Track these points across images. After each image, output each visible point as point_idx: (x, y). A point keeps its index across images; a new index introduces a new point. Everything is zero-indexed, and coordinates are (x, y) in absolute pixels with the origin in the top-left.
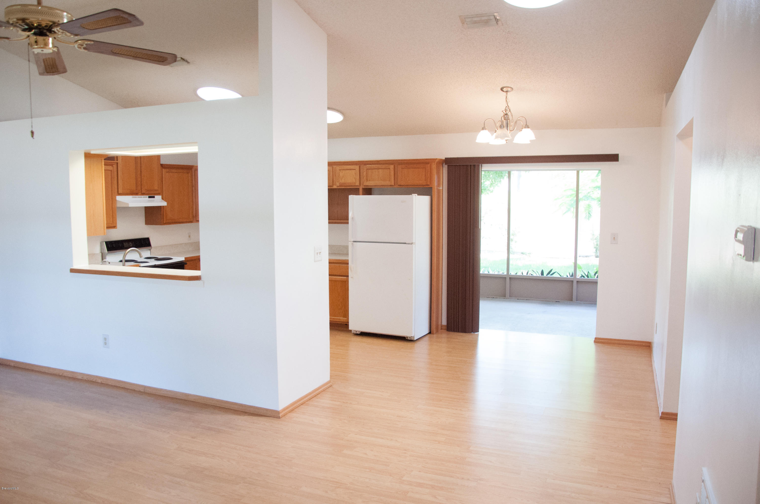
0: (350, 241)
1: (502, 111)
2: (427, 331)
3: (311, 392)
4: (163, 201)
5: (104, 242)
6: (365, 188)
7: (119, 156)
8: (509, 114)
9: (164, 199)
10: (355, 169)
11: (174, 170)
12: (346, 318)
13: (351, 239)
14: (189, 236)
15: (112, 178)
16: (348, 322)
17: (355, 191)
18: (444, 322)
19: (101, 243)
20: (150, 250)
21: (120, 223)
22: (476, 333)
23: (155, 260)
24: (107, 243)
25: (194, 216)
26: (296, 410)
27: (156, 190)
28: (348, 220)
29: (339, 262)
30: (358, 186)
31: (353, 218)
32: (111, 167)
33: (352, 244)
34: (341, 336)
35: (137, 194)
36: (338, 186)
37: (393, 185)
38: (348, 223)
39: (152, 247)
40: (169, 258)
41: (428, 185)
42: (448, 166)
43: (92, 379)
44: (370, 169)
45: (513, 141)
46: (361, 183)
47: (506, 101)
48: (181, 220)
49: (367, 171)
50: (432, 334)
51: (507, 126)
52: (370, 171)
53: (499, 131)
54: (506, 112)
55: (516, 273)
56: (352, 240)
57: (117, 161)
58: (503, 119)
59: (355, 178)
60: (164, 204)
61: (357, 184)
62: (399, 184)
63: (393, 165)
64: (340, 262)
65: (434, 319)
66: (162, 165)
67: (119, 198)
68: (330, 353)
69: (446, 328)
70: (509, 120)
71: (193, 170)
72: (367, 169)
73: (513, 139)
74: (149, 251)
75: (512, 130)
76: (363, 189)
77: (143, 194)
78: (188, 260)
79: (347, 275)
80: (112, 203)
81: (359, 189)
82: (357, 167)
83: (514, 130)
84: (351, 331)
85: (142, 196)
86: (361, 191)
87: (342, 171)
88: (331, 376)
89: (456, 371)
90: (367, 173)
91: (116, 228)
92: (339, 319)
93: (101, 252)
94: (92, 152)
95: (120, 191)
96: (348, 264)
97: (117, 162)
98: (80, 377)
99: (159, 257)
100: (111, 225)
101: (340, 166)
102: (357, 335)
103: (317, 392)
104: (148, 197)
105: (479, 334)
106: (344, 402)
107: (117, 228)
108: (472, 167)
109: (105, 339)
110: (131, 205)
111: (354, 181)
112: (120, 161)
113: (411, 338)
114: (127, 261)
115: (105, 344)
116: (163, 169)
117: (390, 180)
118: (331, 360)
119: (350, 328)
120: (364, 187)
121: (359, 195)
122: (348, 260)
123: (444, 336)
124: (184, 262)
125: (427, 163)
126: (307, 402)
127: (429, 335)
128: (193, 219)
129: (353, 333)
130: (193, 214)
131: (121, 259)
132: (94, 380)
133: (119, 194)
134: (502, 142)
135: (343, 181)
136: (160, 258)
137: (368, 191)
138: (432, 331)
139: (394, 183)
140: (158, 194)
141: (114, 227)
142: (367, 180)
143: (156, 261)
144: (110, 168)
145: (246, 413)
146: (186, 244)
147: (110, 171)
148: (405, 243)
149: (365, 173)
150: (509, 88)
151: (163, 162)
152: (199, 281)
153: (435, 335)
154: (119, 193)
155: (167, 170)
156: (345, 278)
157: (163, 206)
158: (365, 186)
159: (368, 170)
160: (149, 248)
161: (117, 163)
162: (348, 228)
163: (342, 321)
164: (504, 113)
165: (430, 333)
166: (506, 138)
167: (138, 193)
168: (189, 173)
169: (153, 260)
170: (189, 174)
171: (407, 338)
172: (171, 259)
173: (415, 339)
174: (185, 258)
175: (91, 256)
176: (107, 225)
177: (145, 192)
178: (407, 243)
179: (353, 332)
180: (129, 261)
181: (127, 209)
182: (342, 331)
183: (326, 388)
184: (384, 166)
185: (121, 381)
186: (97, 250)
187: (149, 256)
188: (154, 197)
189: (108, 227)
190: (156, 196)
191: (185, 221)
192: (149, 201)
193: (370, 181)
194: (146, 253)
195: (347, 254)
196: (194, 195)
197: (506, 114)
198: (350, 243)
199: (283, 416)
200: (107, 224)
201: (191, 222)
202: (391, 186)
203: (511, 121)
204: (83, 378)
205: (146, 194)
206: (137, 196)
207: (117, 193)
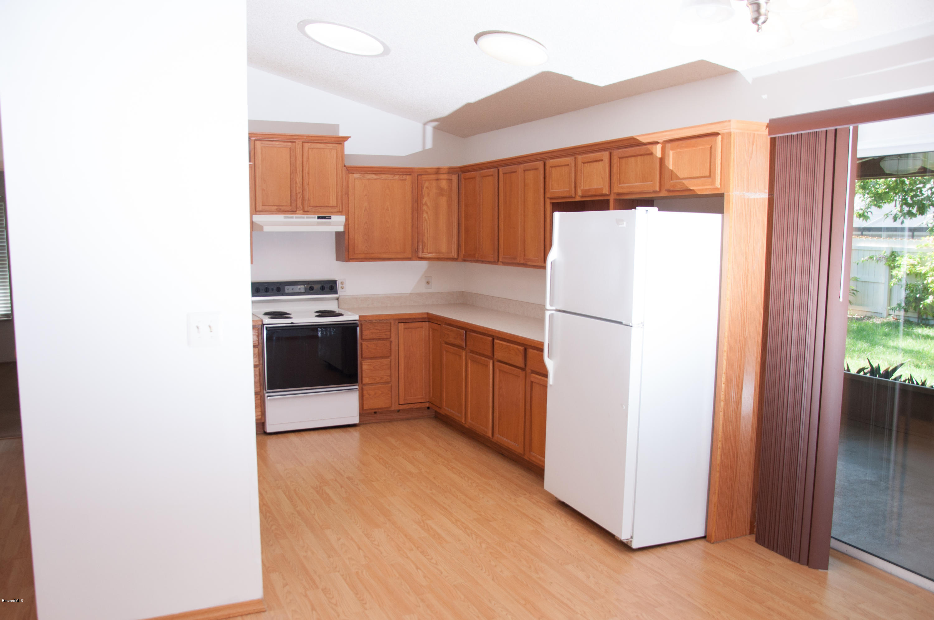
0: (548, 310)
6: (618, 199)
10: (603, 160)
13: (548, 304)
25: (416, 250)
27: (332, 207)
30: (607, 195)
33: (552, 314)
35: (293, 213)
37: (658, 190)
44: (623, 157)
46: (612, 188)
48: (385, 256)
49: (619, 162)
52: (623, 161)
59: (604, 180)
61: (606, 191)
62: (667, 188)
63: (658, 145)
66: (348, 168)
71: (413, 175)
72: (620, 157)
76: (616, 200)
77: (307, 213)
81: (608, 201)
82: (605, 155)
85: (305, 216)
86: (612, 204)
87: (586, 165)
90: (619, 167)
95: (259, 208)
101: (583, 156)
104: (317, 218)
111: (602, 185)
116: (351, 174)
117: (653, 180)
120: (616, 196)
128: (413, 255)
130: (413, 247)
133: (258, 212)
135: (586, 186)
138: (708, 535)
139: (660, 186)
140: (338, 213)
142: (619, 180)
146: (419, 295)
149: (616, 167)
154: (257, 210)
155: (358, 175)
158: (617, 193)
159: (620, 160)
165: (704, 537)
167: (297, 211)
168: (406, 180)
172: (340, 315)
174: (360, 317)
177: (310, 210)
188: (330, 218)
190: (333, 217)
192: (319, 224)
193: (623, 182)
196: (416, 214)
198: (547, 312)
201: (409, 259)
202: (655, 192)
205: (314, 213)
206: (294, 216)
207: (254, 209)
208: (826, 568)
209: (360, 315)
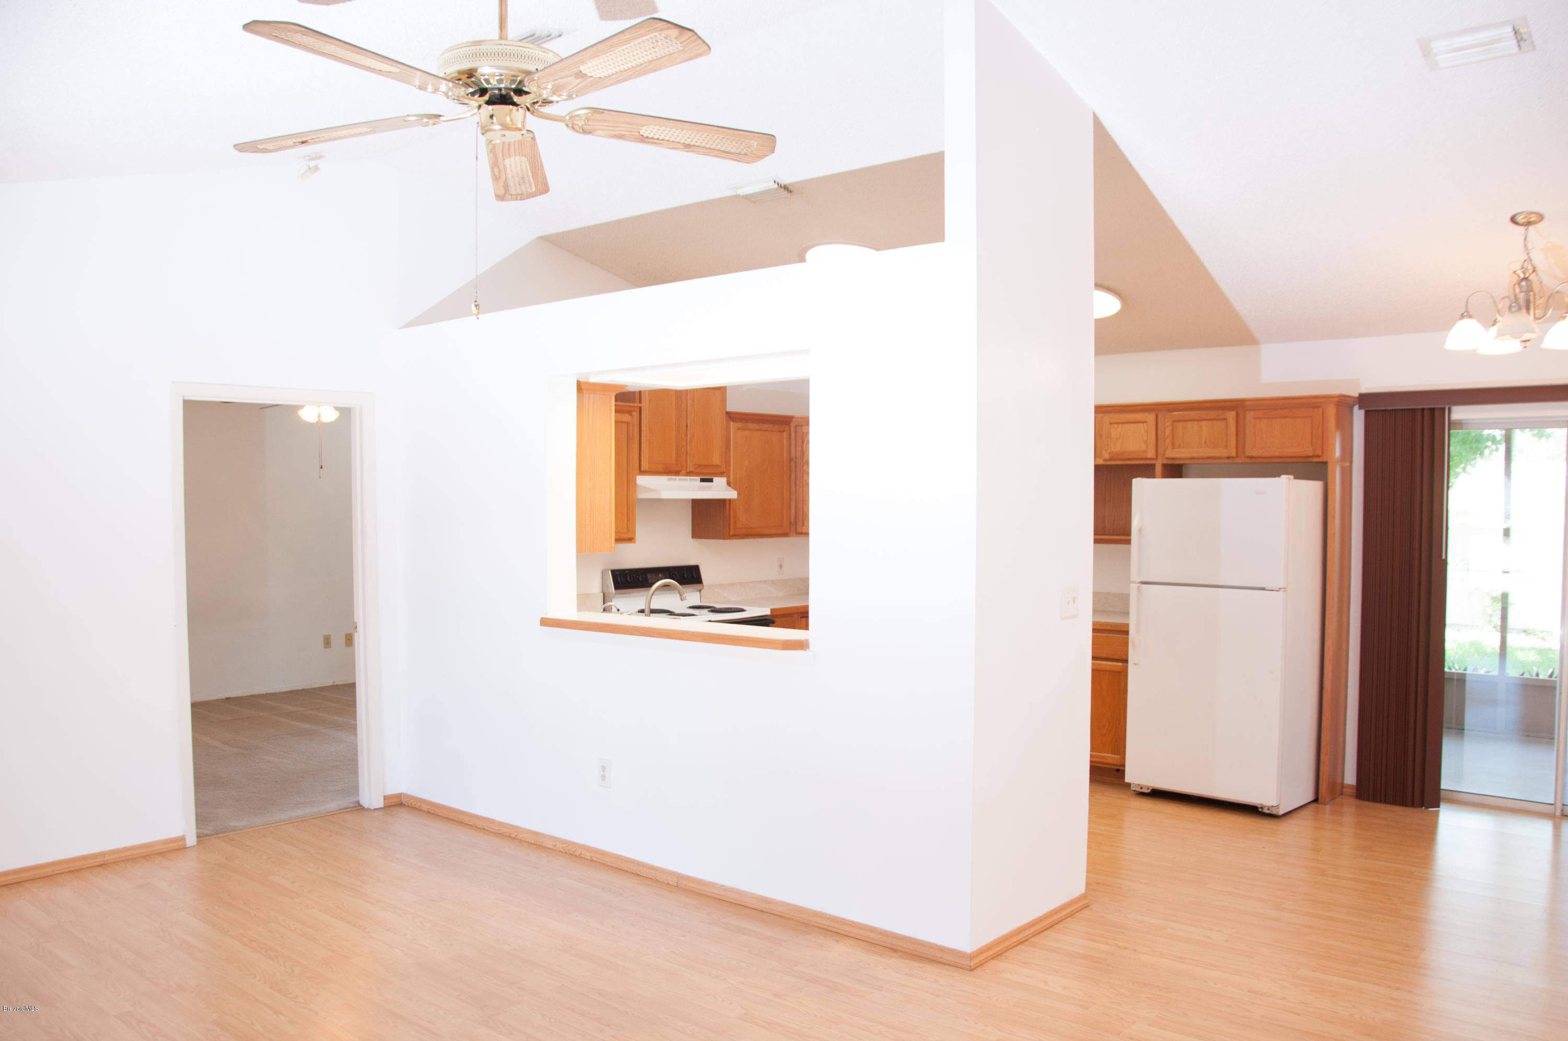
0: (1134, 582)
1: (1514, 272)
2: (1310, 797)
3: (1041, 917)
4: (730, 488)
5: (610, 571)
6: (1168, 464)
7: (644, 391)
8: (1532, 277)
9: (732, 484)
10: (1146, 422)
11: (752, 426)
12: (1117, 755)
13: (1135, 576)
14: (781, 567)
15: (628, 439)
16: (1124, 766)
17: (1147, 471)
18: (1350, 777)
19: (603, 573)
20: (700, 591)
21: (641, 531)
22: (1430, 809)
23: (709, 611)
24: (614, 572)
25: (793, 523)
26: (1007, 954)
27: (716, 466)
28: (1129, 534)
29: (1106, 628)
30: (1152, 459)
31: (1140, 530)
32: (627, 415)
33: (1138, 587)
34: (1110, 797)
35: (678, 473)
36: (1105, 460)
37: (1233, 457)
38: (1128, 542)
39: (703, 586)
40: (738, 608)
41: (1318, 456)
42: (1367, 413)
43: (574, 852)
44: (1180, 421)
45: (1541, 343)
46: (1160, 451)
47: (1525, 246)
48: (766, 531)
49: (1173, 426)
50: (1321, 803)
51: (1528, 309)
52: (1180, 424)
53: (1506, 320)
54: (1524, 273)
55: (1521, 673)
56: (1139, 580)
57: (640, 402)
58: (1517, 290)
59: (1146, 442)
60: (732, 494)
61: (1151, 454)
62: (1247, 454)
63: (1233, 410)
64: (1109, 628)
65: (1325, 768)
66: (729, 415)
67: (642, 481)
68: (1090, 833)
69: (1355, 791)
70: (1531, 293)
71: (793, 425)
72: (1174, 421)
73: (1541, 339)
74: (699, 593)
75: (1541, 316)
76: (1165, 465)
77: (690, 473)
78: (776, 615)
79: (1124, 658)
80: (628, 490)
81: (1153, 466)
82: (1151, 417)
83: (1545, 318)
84: (1129, 785)
85: (688, 478)
86: (1158, 469)
87: (1116, 426)
88: (1088, 884)
89: (1388, 896)
90: (1173, 431)
91: (634, 540)
92: (1104, 757)
93: (602, 592)
94: (593, 380)
95: (645, 466)
96: (1127, 633)
97: (640, 405)
98: (549, 844)
99: (718, 606)
100: (625, 536)
101: (1112, 415)
102: (1142, 794)
103: (1056, 917)
104: (699, 480)
105: (1438, 811)
106: (1119, 947)
107: (635, 542)
108: (1426, 414)
109: (604, 768)
110: (665, 495)
111: (1143, 447)
112: (645, 405)
113: (1270, 809)
114: (654, 611)
115: (603, 778)
116: (732, 423)
117: (1226, 446)
118: (1089, 848)
119: (1127, 780)
120: (1166, 462)
121: (1153, 477)
122: (1127, 625)
123: (1350, 810)
124: (770, 618)
125: (1316, 407)
126: (1033, 939)
127: (1314, 805)
128: (790, 529)
129: (1134, 791)
130: (790, 519)
131: (643, 607)
132: (577, 854)
133: (642, 472)
134: (1513, 346)
135: (1117, 448)
136: (719, 609)
137: (1175, 470)
138: (1320, 796)
139: (1237, 452)
140: (721, 474)
141: (631, 540)
142: (1173, 447)
143: (711, 613)
144: (626, 418)
145: (894, 950)
146: (773, 583)
147: (626, 424)
148: (1263, 589)
149: (1168, 431)
150: (1533, 215)
151: (733, 406)
152: (805, 652)
153: (1328, 807)
154: (642, 469)
155: (740, 425)
156: (1120, 664)
157: (730, 500)
158: (1167, 459)
159: (1175, 423)
160: (698, 586)
161: (640, 408)
162: (1128, 554)
163: (1110, 761)
164: (1519, 276)
165: (1316, 800)
166: (1526, 337)
167: (680, 471)
168: (784, 431)
169: (706, 611)
170: (785, 433)
171: (1262, 808)
172: (742, 610)
173: (1281, 812)
174: (772, 610)
175: (583, 600)
176: (615, 535)
177: (693, 470)
178: (1267, 589)
179: (1134, 789)
180: (658, 611)
181: (657, 503)
182: (1110, 784)
183: (1077, 910)
184: (1213, 414)
185: (630, 859)
186: (595, 586)
187: (698, 603)
188: (711, 480)
189: (618, 540)
190: (715, 479)
191: (773, 532)
192: (700, 489)
193: (1179, 447)
194: (692, 596)
195: (1127, 614)
196: (793, 476)
197: (1525, 279)
198: (1132, 585)
199: (978, 967)
200: (615, 533)
201: (786, 535)
202: (1228, 458)
203: (1537, 297)
204: (554, 846)
205: (697, 474)
206: (678, 477)
207: (638, 469)
208: (1438, 807)
209: (772, 608)
